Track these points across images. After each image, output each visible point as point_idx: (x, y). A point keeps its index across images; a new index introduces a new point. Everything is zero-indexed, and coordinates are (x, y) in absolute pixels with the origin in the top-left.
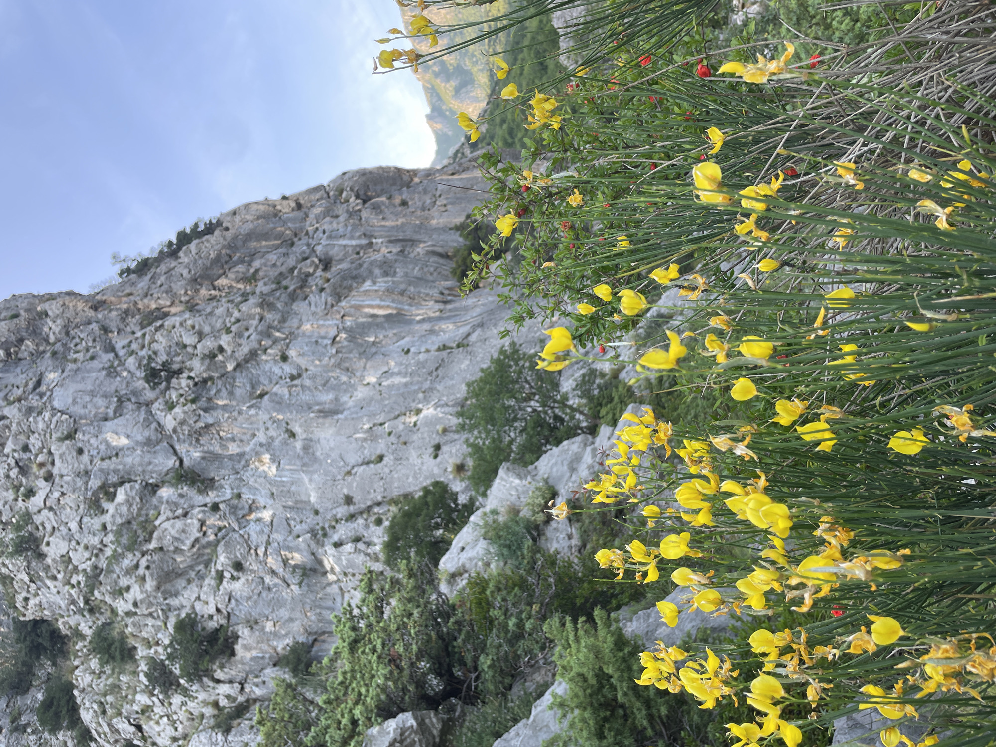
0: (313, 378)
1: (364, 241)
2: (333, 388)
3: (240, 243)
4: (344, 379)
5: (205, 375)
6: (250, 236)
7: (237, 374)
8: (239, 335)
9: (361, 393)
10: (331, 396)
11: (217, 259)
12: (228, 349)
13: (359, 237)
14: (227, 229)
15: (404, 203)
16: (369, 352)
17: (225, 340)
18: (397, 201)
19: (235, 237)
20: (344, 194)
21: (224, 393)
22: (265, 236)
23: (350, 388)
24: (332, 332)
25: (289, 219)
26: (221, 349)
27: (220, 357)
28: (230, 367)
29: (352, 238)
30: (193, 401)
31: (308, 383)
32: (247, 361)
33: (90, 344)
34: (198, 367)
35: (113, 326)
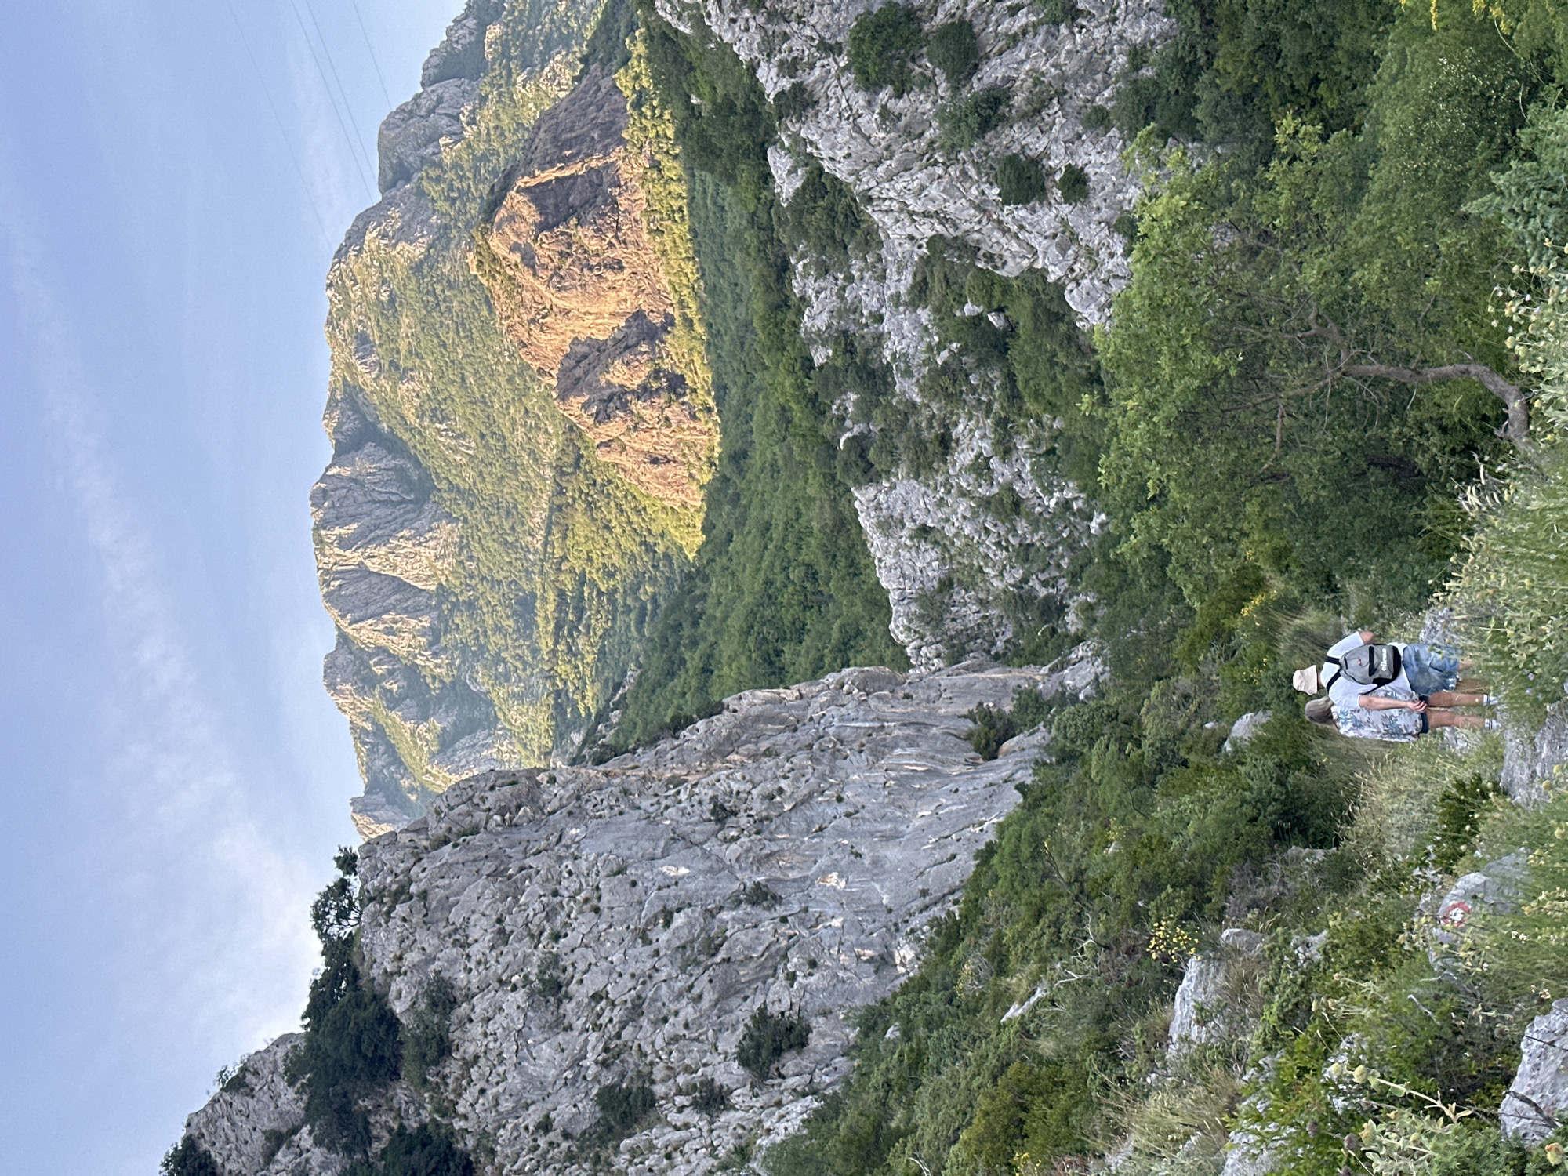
0: (871, 812)
1: (877, 724)
2: (890, 820)
3: (749, 723)
4: (899, 814)
5: (764, 814)
6: (758, 718)
7: (793, 814)
8: (796, 780)
9: (917, 823)
10: (889, 826)
11: (728, 737)
12: (788, 791)
13: (873, 720)
14: (735, 711)
15: (907, 696)
16: (920, 795)
17: (783, 784)
18: (901, 694)
19: (745, 718)
20: (846, 688)
21: (782, 828)
22: (772, 720)
23: (906, 821)
24: (883, 780)
25: (793, 707)
26: (781, 791)
27: (778, 799)
28: (787, 807)
29: (865, 721)
30: (758, 833)
31: (867, 816)
32: (803, 802)
33: (613, 803)
34: (758, 807)
35: (633, 789)
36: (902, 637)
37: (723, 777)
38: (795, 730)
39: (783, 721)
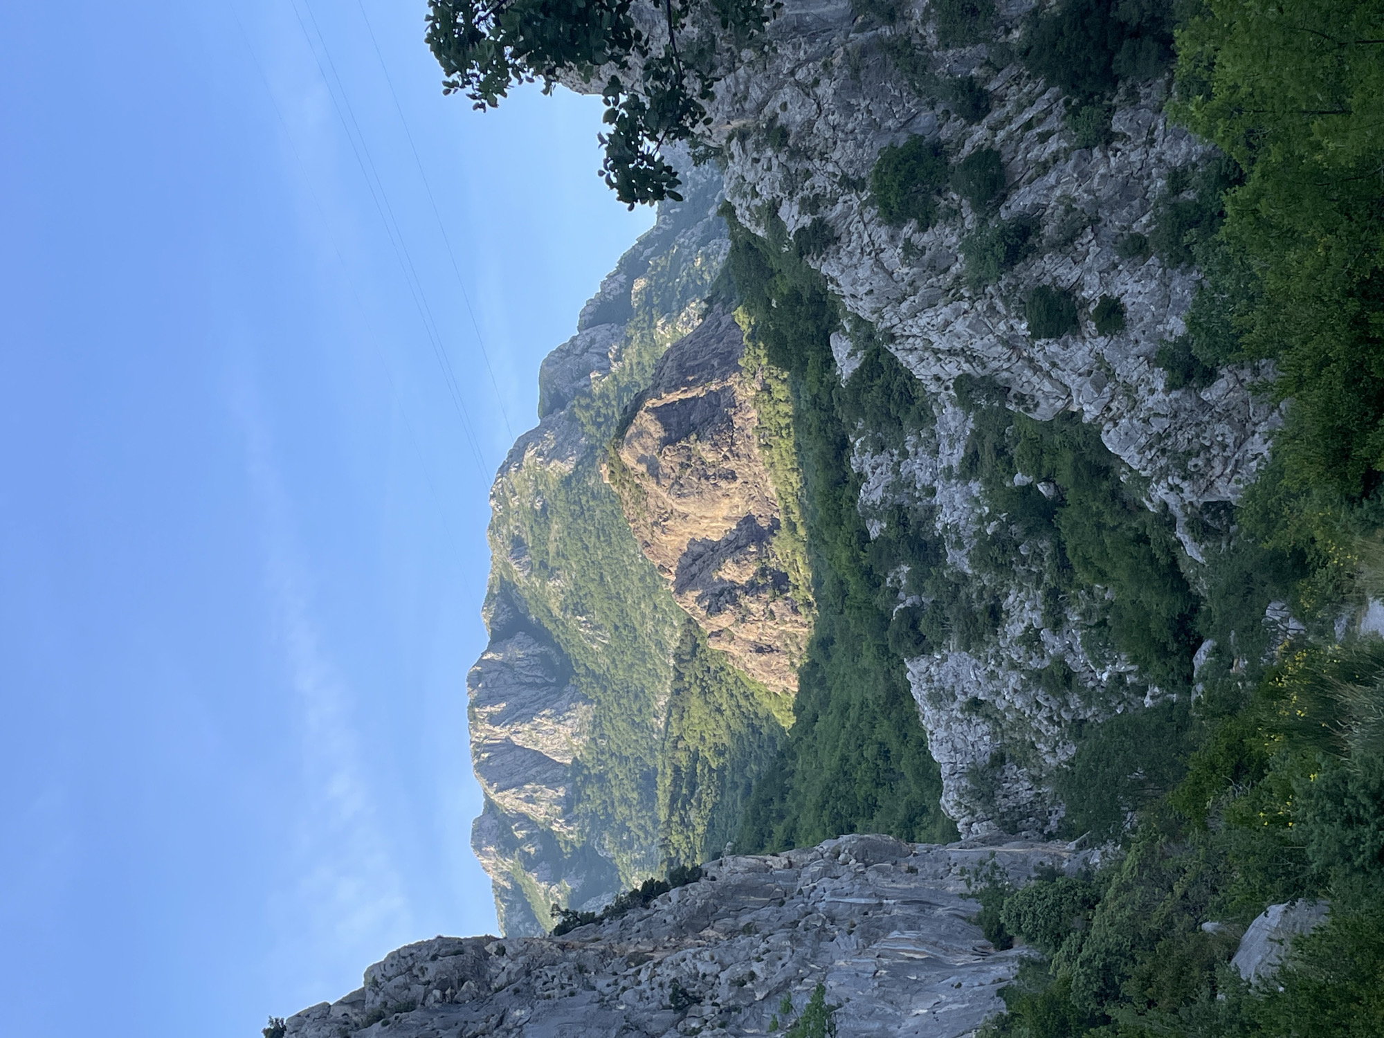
0: (858, 1006)
1: (874, 901)
2: (878, 1018)
3: (729, 894)
4: (890, 1011)
5: (732, 1003)
6: (739, 888)
7: (766, 1004)
8: (771, 963)
9: (910, 1023)
10: (877, 1025)
11: (703, 909)
12: (761, 976)
13: (869, 896)
14: (714, 879)
15: (912, 870)
16: (916, 989)
17: (756, 967)
18: (904, 867)
19: (725, 887)
20: (842, 857)
21: (752, 1022)
22: (754, 890)
23: (898, 1021)
24: (872, 968)
25: (781, 877)
26: (753, 976)
27: (749, 985)
28: (759, 996)
29: (861, 896)
30: (723, 1026)
31: (852, 1011)
32: (778, 991)
33: (565, 981)
34: (725, 994)
35: (590, 966)
36: (952, 812)
37: (689, 956)
38: (782, 903)
39: (768, 893)
